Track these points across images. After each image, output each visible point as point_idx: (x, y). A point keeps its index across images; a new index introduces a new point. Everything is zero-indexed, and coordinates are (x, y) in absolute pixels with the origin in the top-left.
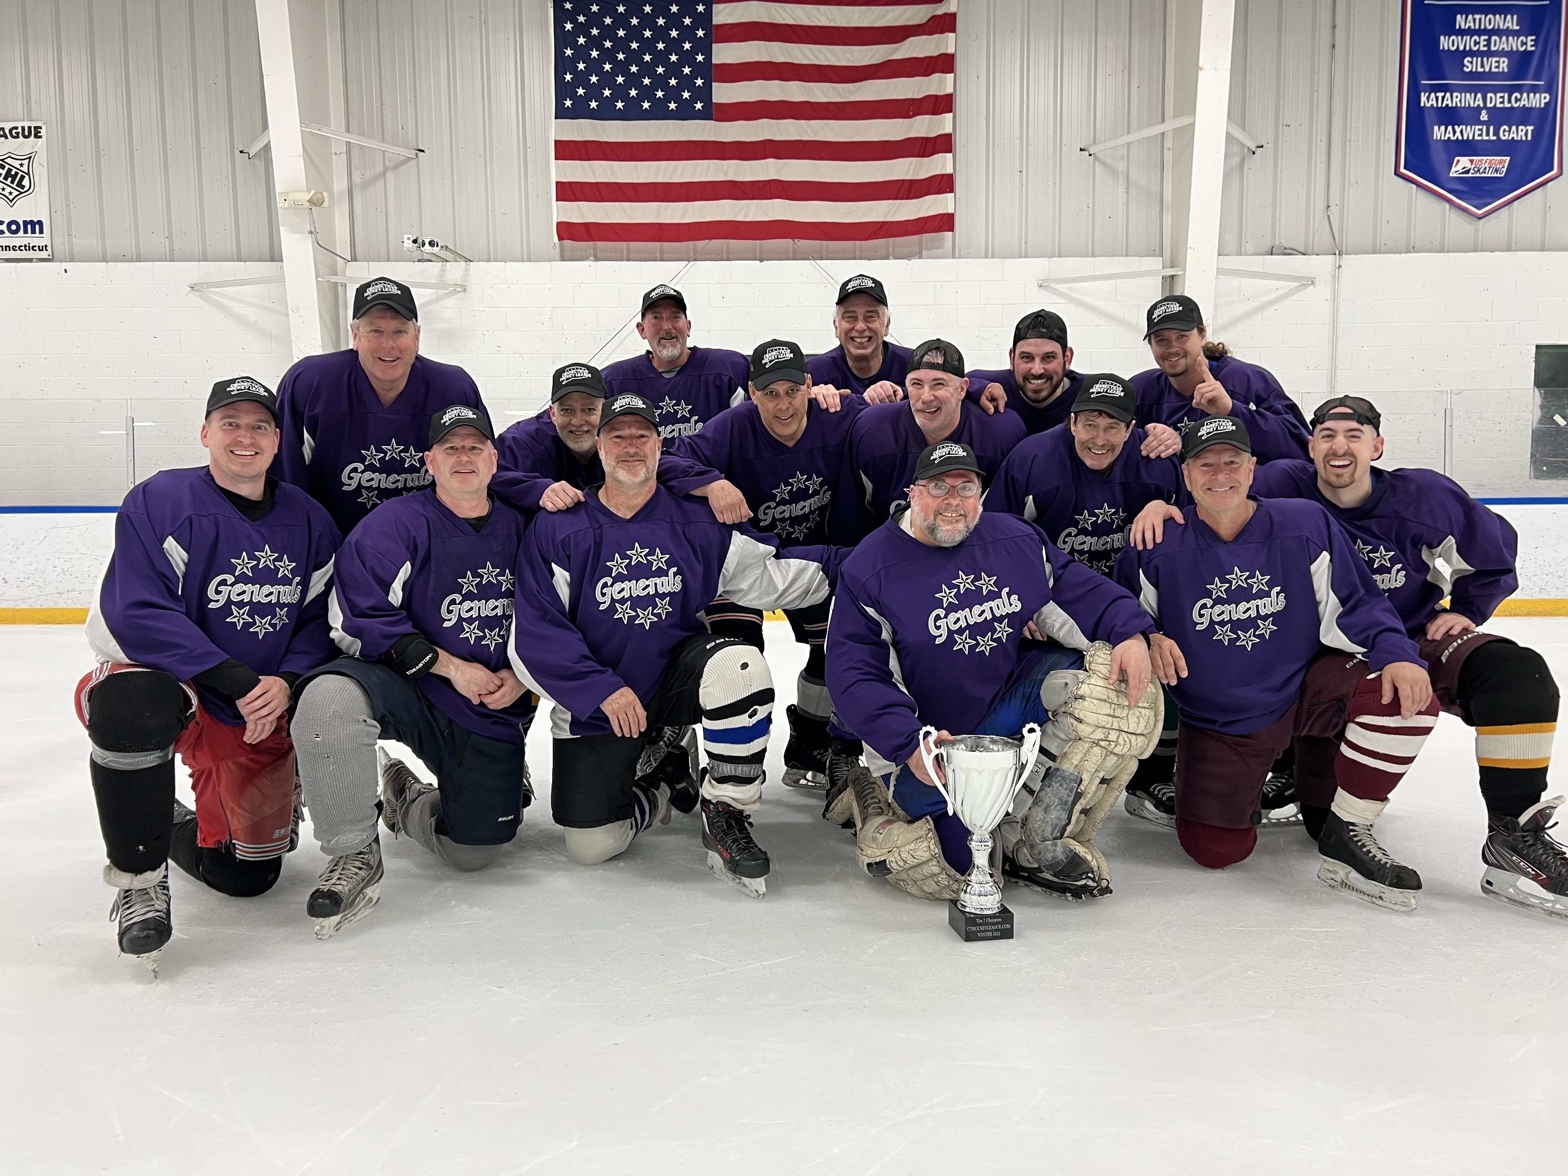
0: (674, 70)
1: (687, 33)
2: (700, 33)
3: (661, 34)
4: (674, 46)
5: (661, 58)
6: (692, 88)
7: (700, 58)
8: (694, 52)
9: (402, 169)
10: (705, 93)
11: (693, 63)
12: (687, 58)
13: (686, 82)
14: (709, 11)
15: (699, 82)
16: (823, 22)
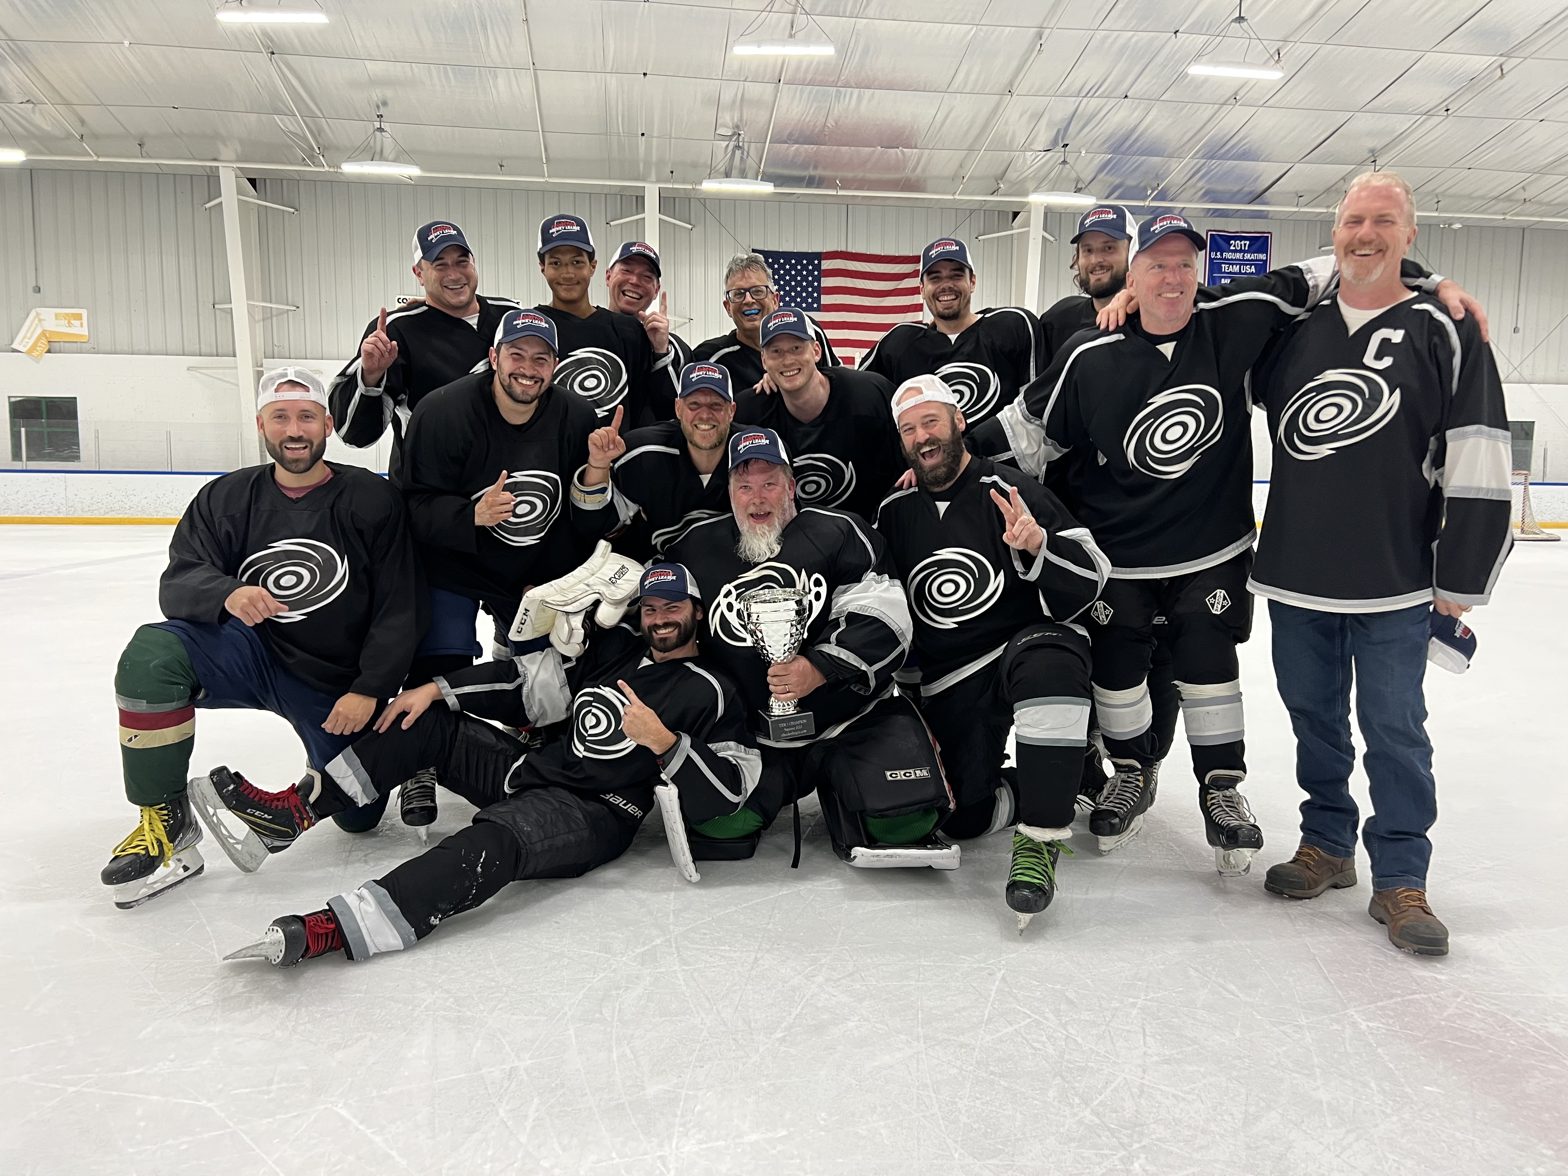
0: (804, 289)
1: (810, 273)
2: (816, 273)
3: (799, 273)
4: (805, 278)
5: (799, 284)
6: (812, 297)
7: (816, 284)
8: (813, 281)
9: (684, 327)
10: (818, 300)
11: (813, 287)
12: (810, 284)
13: (810, 295)
14: (820, 263)
15: (815, 295)
16: (868, 270)
